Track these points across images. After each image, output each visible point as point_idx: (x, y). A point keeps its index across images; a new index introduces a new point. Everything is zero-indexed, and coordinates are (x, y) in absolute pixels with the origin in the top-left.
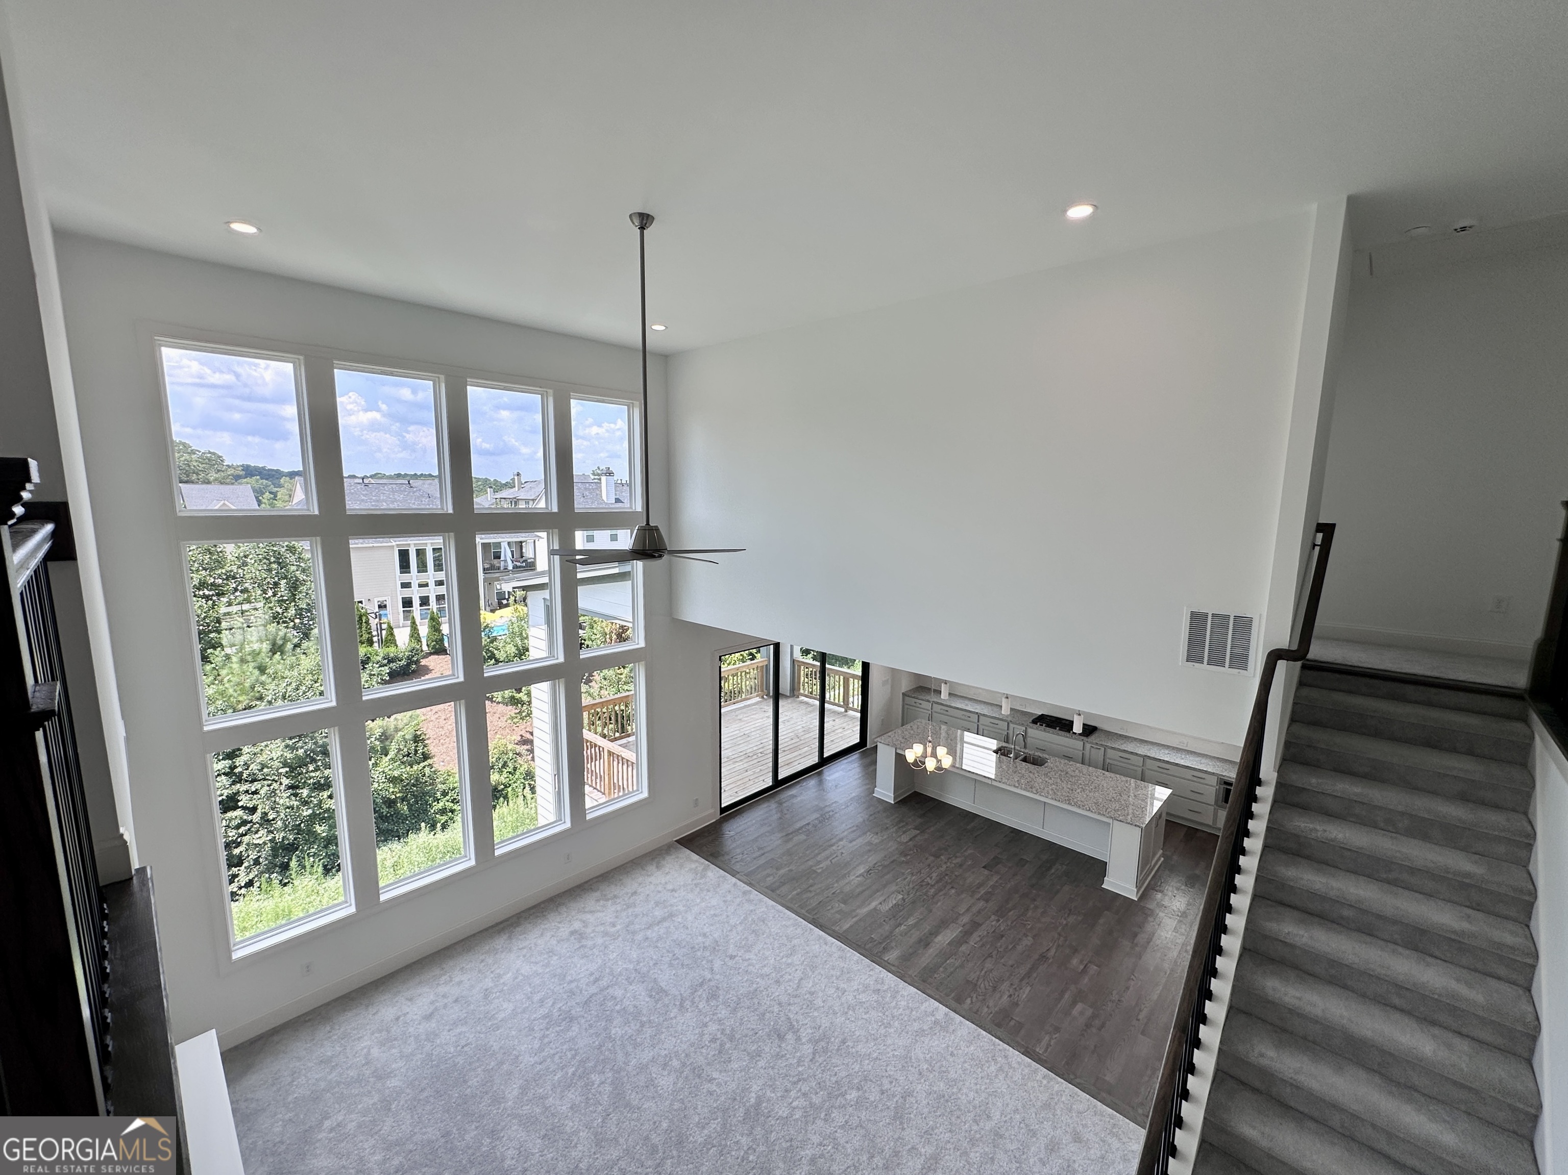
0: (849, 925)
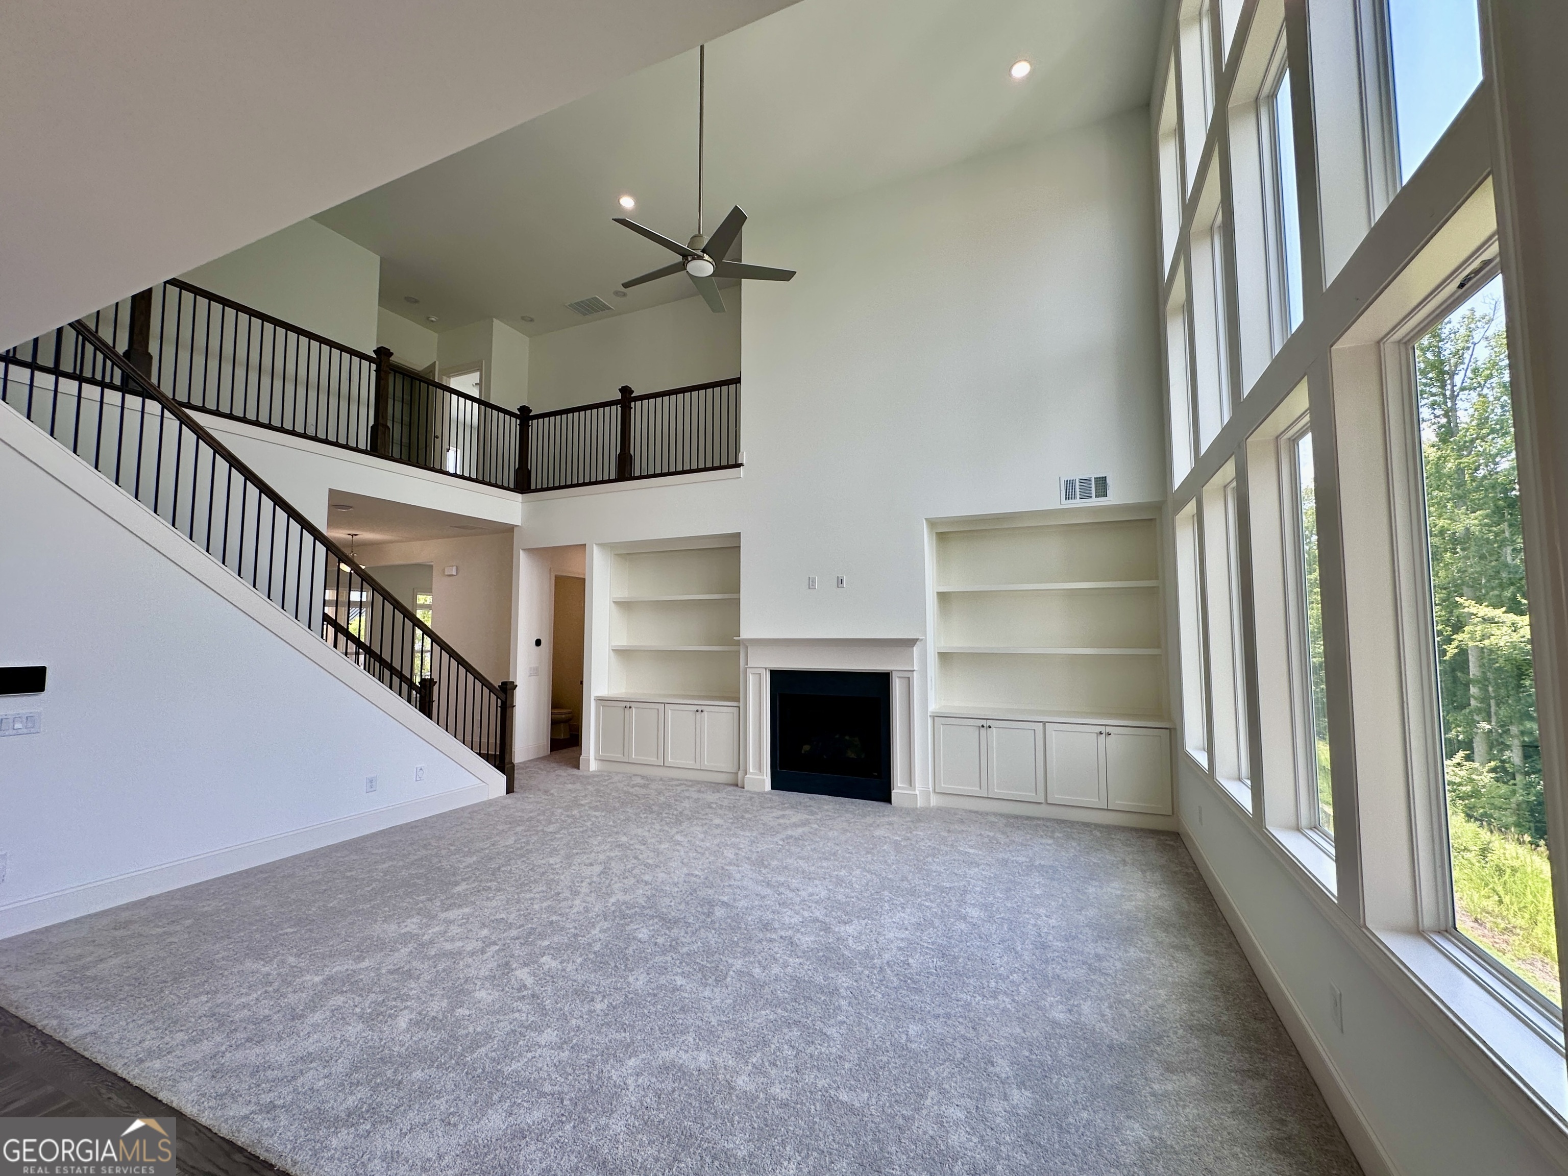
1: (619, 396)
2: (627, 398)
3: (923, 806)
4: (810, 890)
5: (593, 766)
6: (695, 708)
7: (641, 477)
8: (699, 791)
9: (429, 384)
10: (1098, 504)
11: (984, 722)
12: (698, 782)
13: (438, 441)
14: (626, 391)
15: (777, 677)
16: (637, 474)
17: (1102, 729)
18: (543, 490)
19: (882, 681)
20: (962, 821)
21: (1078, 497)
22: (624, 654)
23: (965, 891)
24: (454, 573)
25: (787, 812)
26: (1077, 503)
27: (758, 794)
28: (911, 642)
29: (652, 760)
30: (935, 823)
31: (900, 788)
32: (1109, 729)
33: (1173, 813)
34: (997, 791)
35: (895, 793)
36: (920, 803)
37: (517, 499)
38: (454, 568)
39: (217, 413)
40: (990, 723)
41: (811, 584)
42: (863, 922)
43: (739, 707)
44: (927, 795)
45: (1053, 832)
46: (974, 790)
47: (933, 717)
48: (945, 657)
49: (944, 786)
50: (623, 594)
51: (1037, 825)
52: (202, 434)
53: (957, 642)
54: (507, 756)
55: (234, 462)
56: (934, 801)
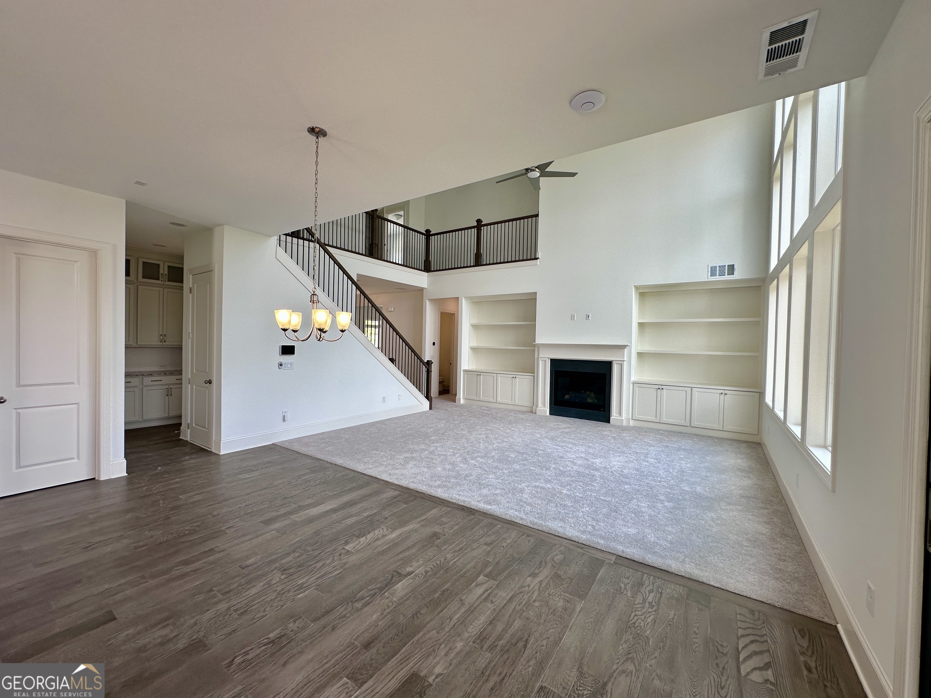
0: (431, 512)
1: (476, 224)
2: (479, 225)
3: (626, 425)
4: (577, 448)
5: (462, 402)
6: (512, 376)
7: (486, 265)
8: (515, 414)
9: (382, 219)
10: (730, 279)
11: (660, 387)
12: (513, 411)
13: (386, 246)
14: (479, 221)
15: (554, 363)
16: (484, 263)
17: (723, 391)
18: (437, 271)
19: (608, 365)
20: (646, 432)
21: (718, 275)
22: (474, 349)
23: (647, 454)
24: (393, 310)
25: (559, 424)
26: (717, 278)
27: (544, 416)
28: (623, 347)
29: (491, 400)
30: (632, 431)
31: (615, 416)
32: (726, 392)
33: (758, 434)
34: (664, 420)
35: (612, 418)
36: (624, 424)
37: (425, 276)
38: (393, 308)
39: (336, 247)
40: (663, 387)
41: (573, 317)
42: (603, 459)
43: (534, 376)
44: (628, 420)
45: (693, 438)
46: (653, 419)
47: (633, 383)
48: (640, 355)
49: (637, 416)
50: (475, 321)
51: (684, 436)
52: (331, 256)
53: (647, 348)
54: (429, 394)
55: (340, 266)
56: (632, 423)
